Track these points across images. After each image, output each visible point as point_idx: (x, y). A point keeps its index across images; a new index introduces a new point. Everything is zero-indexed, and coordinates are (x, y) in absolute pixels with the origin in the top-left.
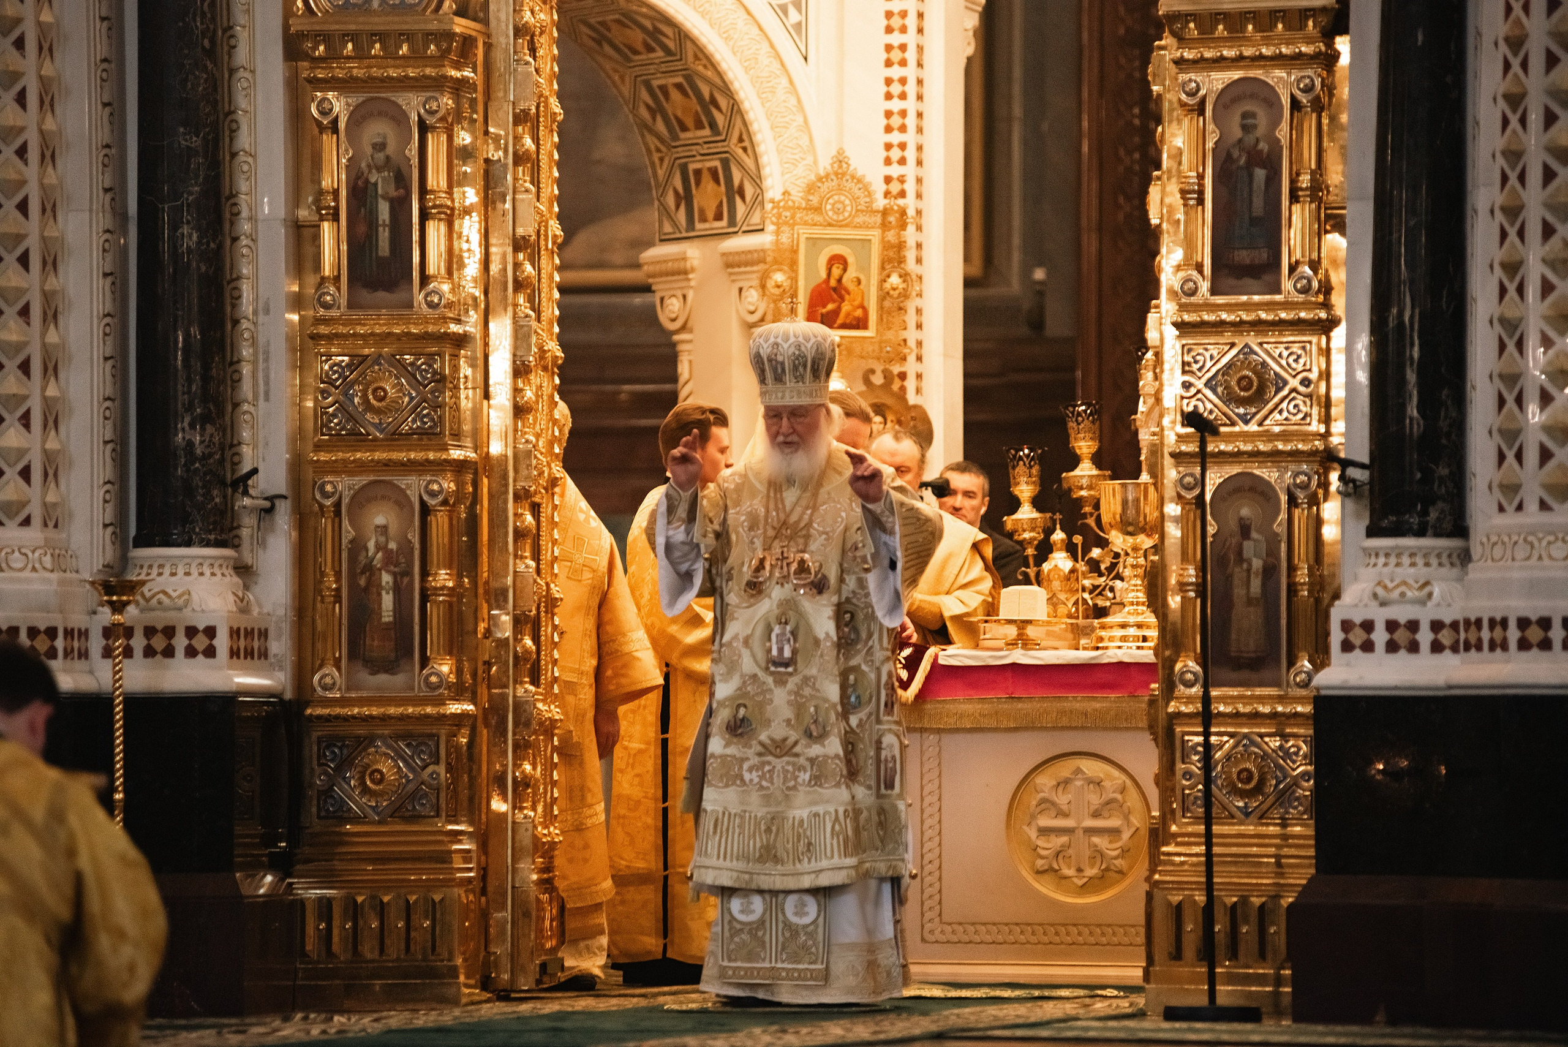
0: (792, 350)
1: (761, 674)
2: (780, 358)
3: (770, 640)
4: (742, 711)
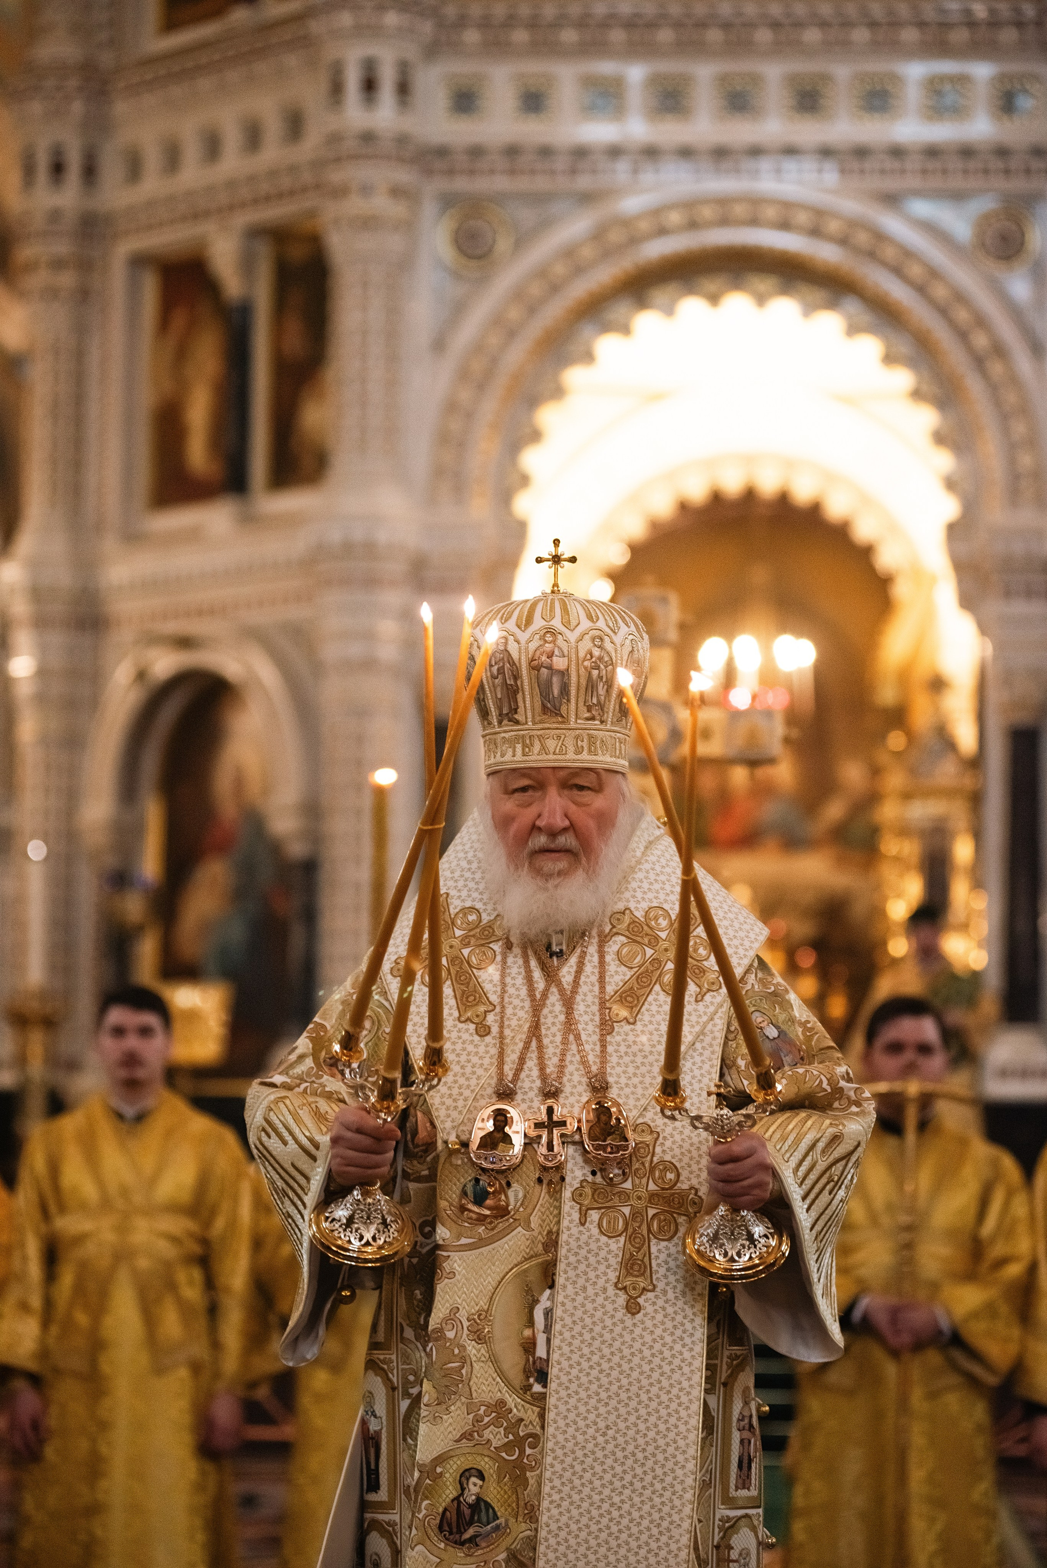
0: (586, 645)
1: (512, 1400)
2: (559, 663)
3: (531, 1323)
4: (474, 1487)
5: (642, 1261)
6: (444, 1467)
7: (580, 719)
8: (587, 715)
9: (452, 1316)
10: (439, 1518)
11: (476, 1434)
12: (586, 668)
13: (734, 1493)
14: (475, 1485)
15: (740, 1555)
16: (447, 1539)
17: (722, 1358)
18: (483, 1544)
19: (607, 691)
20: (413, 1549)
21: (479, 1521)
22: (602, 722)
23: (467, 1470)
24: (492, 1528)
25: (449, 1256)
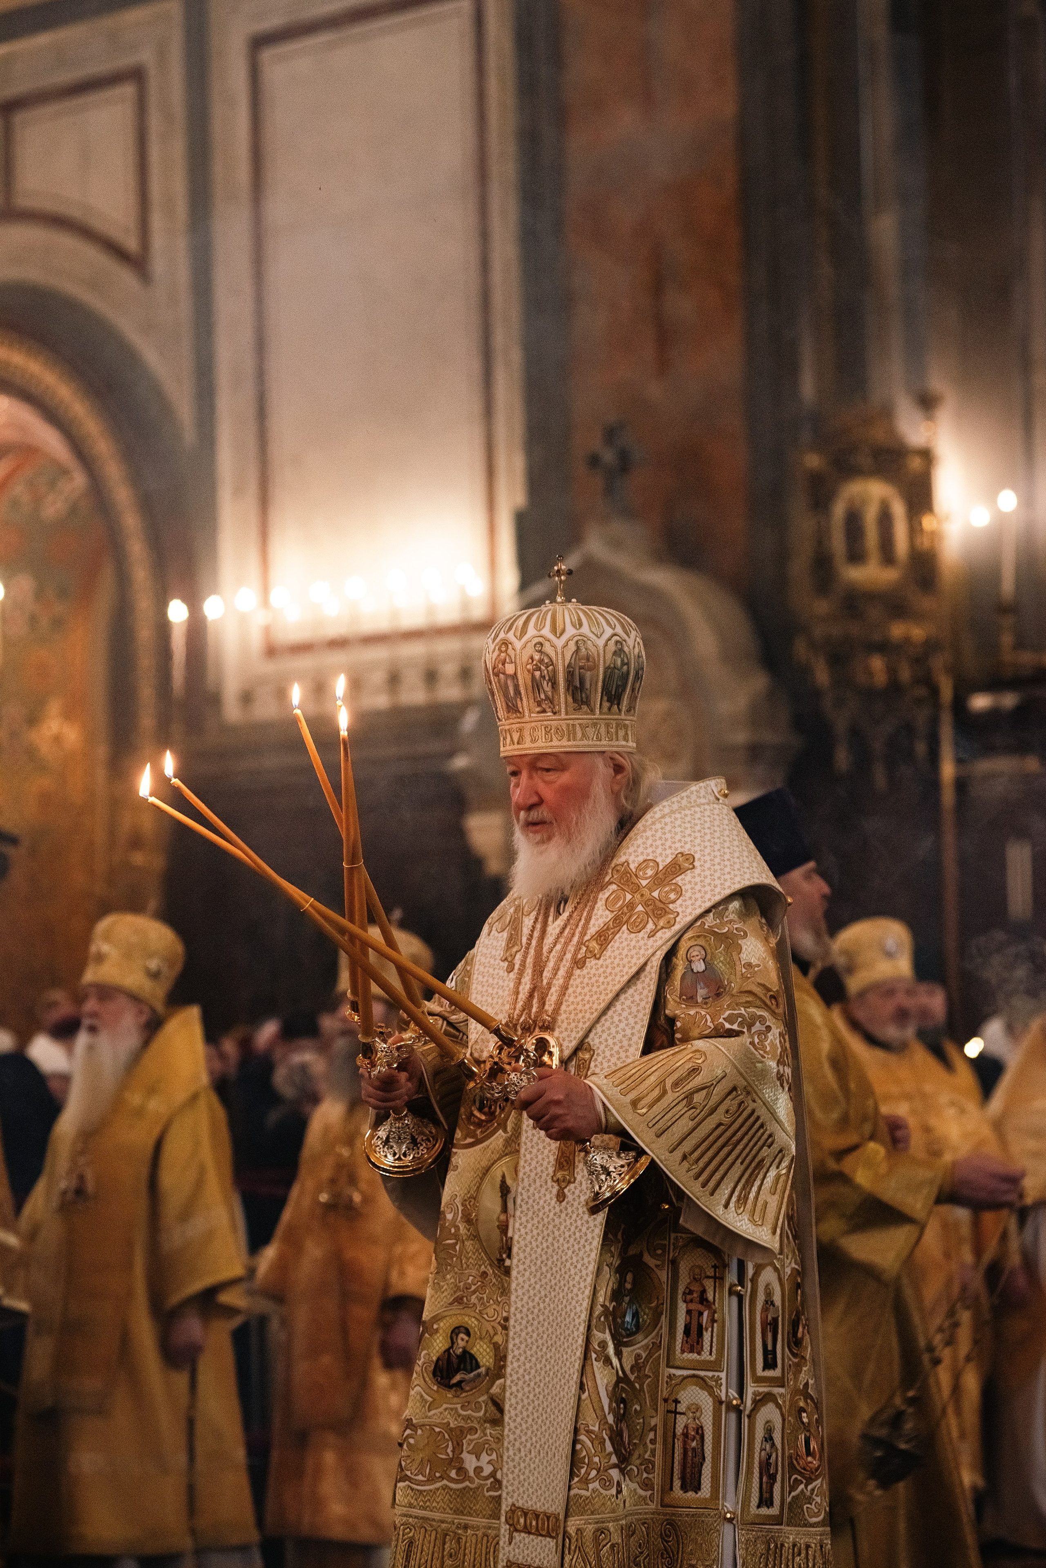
5: (569, 1158)
6: (439, 1324)
7: (533, 713)
8: (538, 709)
9: (452, 1202)
10: (433, 1366)
11: (465, 1299)
12: (529, 671)
13: (680, 1355)
14: (463, 1340)
15: (688, 1408)
16: (439, 1383)
17: (670, 1239)
18: (468, 1388)
19: (553, 687)
20: (413, 1390)
21: (464, 1370)
22: (555, 713)
23: (456, 1328)
24: (474, 1375)
25: (456, 1153)
